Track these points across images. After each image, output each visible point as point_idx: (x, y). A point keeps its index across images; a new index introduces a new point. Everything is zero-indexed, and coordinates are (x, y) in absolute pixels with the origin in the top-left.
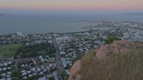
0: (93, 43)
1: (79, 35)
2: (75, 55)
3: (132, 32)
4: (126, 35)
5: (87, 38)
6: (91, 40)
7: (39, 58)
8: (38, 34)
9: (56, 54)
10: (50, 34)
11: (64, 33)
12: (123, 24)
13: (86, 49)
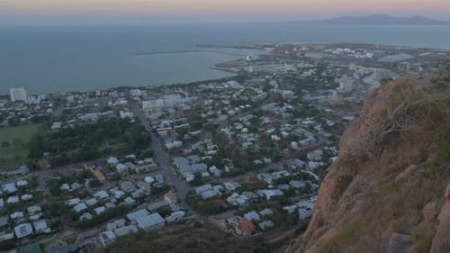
0: (256, 110)
1: (210, 90)
2: (213, 146)
3: (360, 74)
4: (345, 84)
5: (237, 97)
6: (250, 102)
7: (106, 162)
8: (82, 92)
9: (156, 148)
10: (120, 89)
11: (162, 87)
12: (334, 52)
13: (240, 130)
